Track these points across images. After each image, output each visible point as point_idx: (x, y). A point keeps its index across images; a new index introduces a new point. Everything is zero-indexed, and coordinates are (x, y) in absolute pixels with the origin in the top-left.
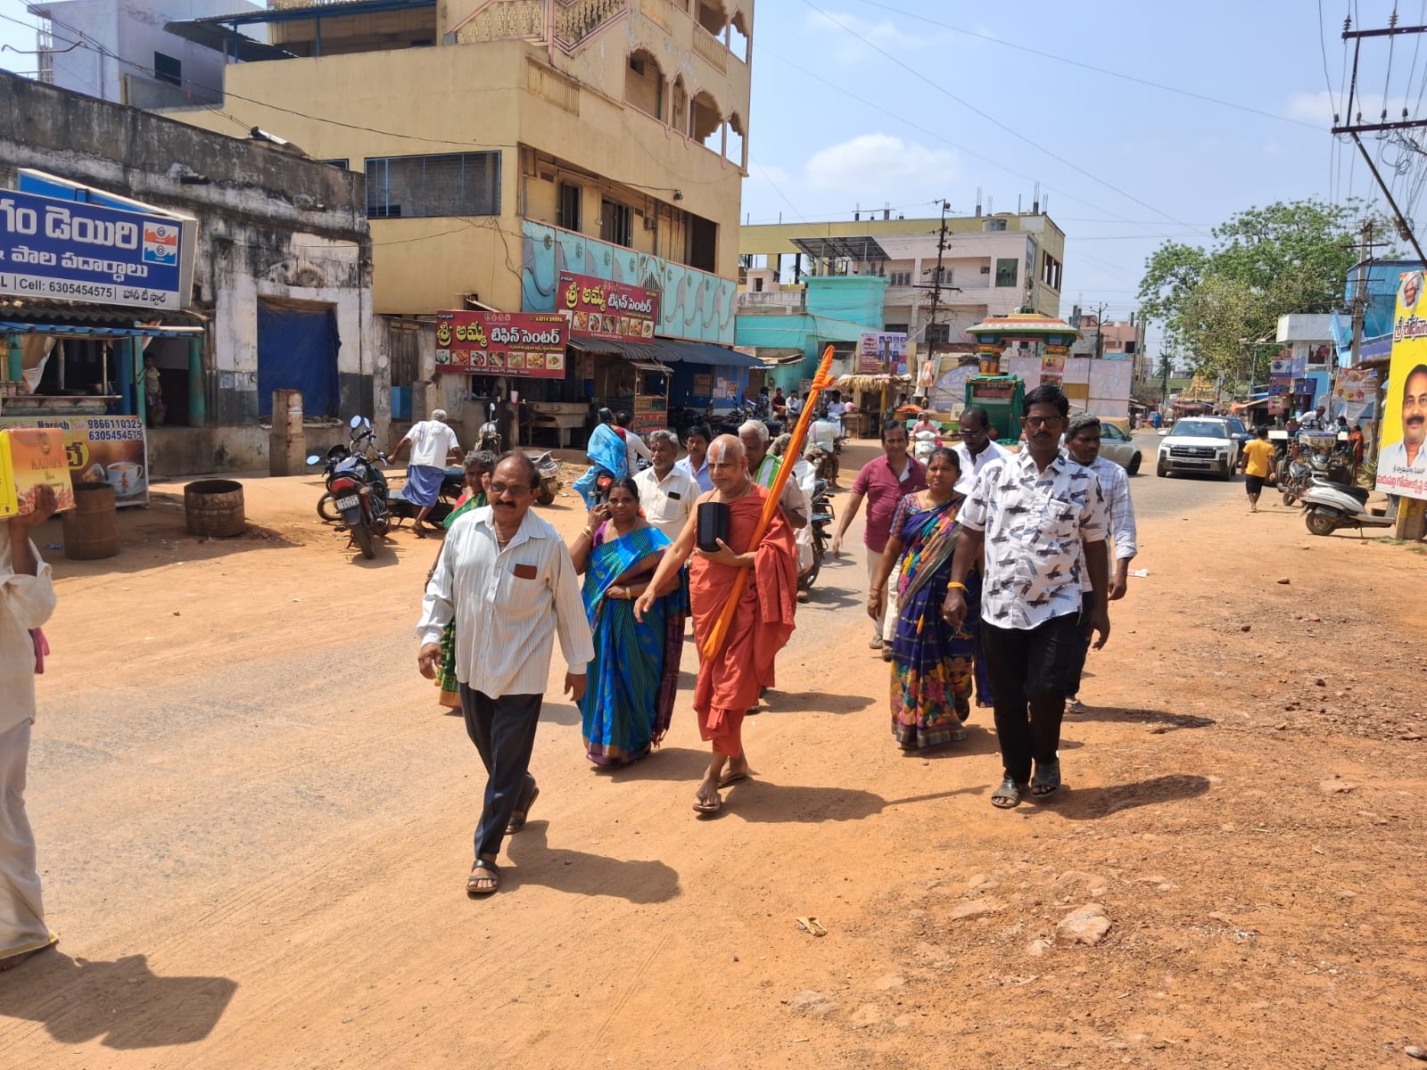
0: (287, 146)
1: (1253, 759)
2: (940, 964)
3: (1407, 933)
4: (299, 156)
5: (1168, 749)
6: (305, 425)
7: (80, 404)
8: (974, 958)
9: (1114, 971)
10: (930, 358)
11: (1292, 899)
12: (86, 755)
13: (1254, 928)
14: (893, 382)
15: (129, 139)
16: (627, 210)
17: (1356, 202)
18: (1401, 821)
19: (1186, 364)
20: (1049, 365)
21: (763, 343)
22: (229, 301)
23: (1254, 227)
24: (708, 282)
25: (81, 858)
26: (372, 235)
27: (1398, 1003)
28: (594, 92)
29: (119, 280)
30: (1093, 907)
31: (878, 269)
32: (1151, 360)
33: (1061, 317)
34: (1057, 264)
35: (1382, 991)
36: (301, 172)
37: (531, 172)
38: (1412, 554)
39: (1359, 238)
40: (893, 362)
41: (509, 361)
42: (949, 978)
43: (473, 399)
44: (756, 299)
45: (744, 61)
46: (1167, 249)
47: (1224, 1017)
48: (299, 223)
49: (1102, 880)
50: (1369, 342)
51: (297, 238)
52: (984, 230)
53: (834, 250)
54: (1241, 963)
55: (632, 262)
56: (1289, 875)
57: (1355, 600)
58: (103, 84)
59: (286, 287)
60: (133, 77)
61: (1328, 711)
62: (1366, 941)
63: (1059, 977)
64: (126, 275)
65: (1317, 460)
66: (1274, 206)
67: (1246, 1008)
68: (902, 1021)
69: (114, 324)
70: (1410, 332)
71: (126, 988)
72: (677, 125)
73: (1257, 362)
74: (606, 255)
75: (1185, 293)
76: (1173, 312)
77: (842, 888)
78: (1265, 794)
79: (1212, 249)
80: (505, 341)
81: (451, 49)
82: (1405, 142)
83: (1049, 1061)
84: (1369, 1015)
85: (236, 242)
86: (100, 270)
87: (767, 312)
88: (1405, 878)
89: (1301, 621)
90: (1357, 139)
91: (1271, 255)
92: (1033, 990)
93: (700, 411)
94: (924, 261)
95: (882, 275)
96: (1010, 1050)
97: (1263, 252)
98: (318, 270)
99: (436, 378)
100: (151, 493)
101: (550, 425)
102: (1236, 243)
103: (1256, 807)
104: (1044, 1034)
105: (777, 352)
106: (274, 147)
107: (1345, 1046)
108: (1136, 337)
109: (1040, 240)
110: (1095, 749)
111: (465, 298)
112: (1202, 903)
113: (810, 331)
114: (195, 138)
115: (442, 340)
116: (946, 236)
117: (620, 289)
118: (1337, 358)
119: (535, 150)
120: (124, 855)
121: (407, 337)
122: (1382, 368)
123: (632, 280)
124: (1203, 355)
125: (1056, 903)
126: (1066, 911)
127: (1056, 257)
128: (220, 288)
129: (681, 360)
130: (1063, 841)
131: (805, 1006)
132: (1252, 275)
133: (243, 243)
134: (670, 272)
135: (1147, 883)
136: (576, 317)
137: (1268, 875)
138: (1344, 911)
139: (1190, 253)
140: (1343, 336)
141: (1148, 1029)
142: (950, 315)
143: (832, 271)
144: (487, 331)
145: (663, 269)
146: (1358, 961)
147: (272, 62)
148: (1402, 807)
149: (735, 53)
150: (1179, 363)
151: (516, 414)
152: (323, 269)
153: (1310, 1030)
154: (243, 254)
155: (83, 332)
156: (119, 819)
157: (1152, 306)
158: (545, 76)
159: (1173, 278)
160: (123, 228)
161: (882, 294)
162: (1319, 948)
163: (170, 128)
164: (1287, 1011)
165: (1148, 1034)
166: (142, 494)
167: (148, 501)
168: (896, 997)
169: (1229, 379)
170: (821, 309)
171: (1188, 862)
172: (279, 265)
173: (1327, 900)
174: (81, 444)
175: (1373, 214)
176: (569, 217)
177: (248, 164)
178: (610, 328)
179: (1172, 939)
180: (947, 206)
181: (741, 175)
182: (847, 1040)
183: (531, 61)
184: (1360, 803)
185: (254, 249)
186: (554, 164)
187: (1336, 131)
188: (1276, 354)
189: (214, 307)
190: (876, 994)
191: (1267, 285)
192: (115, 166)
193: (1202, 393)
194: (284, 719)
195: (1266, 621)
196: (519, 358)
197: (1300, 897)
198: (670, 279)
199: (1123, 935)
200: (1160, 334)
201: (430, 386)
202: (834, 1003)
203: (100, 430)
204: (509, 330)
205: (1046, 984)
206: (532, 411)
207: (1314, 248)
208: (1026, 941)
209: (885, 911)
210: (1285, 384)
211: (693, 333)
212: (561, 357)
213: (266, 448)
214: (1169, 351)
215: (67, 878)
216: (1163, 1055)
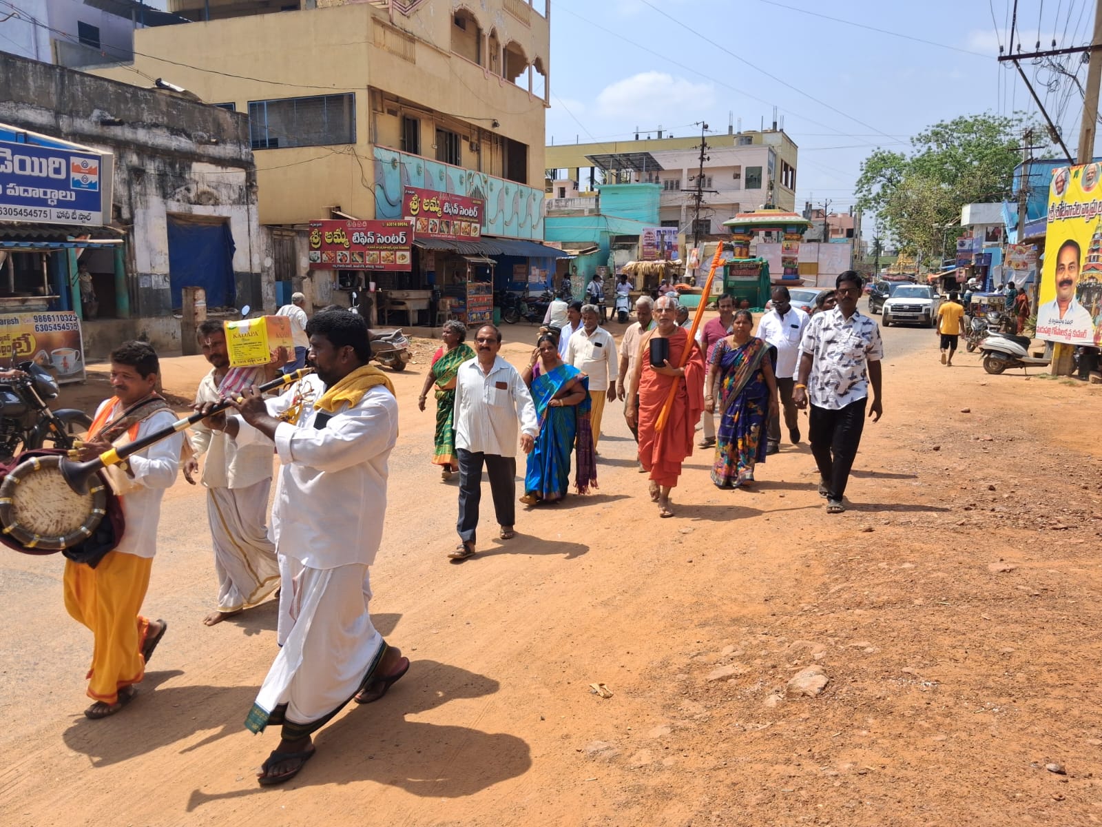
0: (185, 93)
1: (938, 549)
2: (699, 716)
3: (1052, 678)
4: (195, 101)
5: (875, 543)
6: (209, 314)
7: (27, 304)
8: (725, 710)
9: (830, 716)
10: (696, 247)
11: (965, 655)
12: (36, 580)
13: (936, 678)
14: (667, 265)
15: (59, 91)
16: (456, 136)
17: (1021, 114)
18: (1050, 593)
19: (893, 245)
20: (787, 249)
21: (567, 238)
22: (144, 219)
23: (943, 136)
24: (521, 192)
25: (32, 661)
26: (256, 162)
27: (1043, 732)
28: (427, 44)
29: (52, 204)
30: (814, 668)
31: (654, 177)
32: (866, 242)
33: (796, 211)
34: (792, 170)
35: (1032, 723)
36: (197, 114)
37: (380, 109)
38: (1063, 387)
39: (1022, 143)
40: (667, 250)
41: (367, 258)
42: (705, 727)
43: (340, 289)
44: (560, 204)
45: (544, 16)
46: (876, 155)
47: (912, 748)
48: (197, 154)
49: (822, 646)
50: (1031, 224)
51: (196, 166)
52: (735, 144)
53: (620, 164)
54: (926, 706)
55: (461, 177)
56: (964, 636)
57: (1019, 423)
58: (37, 47)
59: (189, 205)
60: (61, 41)
61: (997, 510)
62: (1021, 686)
63: (789, 722)
64: (58, 200)
65: (991, 316)
66: (958, 120)
67: (929, 741)
68: (669, 761)
69: (51, 239)
70: (1061, 215)
71: (66, 761)
72: (494, 68)
73: (947, 242)
74: (441, 172)
75: (891, 189)
76: (882, 204)
77: (625, 660)
78: (947, 575)
79: (911, 155)
80: (364, 242)
81: (313, 12)
82: (1054, 66)
83: (779, 787)
84: (1021, 742)
85: (147, 171)
86: (37, 196)
87: (570, 214)
88: (1052, 636)
89: (979, 441)
90: (1018, 65)
91: (956, 158)
92: (768, 733)
93: (519, 293)
94: (689, 170)
95: (657, 182)
96: (750, 780)
97: (950, 156)
98: (214, 192)
99: (310, 274)
100: (87, 372)
101: (402, 308)
102: (930, 148)
103: (940, 586)
104: (776, 767)
105: (577, 245)
106: (174, 94)
107: (1003, 767)
108: (855, 225)
109: (778, 151)
110: (819, 546)
111: (330, 209)
112: (897, 661)
113: (603, 227)
114: (110, 88)
115: (314, 244)
116: (706, 150)
117: (452, 199)
118: (1007, 237)
119: (381, 91)
120: (65, 657)
121: (286, 241)
122: (1040, 243)
123: (461, 191)
124: (906, 237)
125: (788, 666)
126: (795, 672)
127: (791, 164)
128: (136, 208)
129: (503, 254)
130: (794, 617)
131: (595, 753)
132: (941, 174)
133: (153, 172)
134: (491, 184)
135: (856, 647)
136: (418, 222)
137: (947, 638)
138: (1005, 663)
139: (894, 158)
140: (1011, 219)
141: (854, 760)
142: (710, 212)
143: (619, 181)
144: (349, 235)
145: (486, 182)
146: (1015, 702)
147: (171, 26)
148: (1050, 582)
149: (537, 10)
150: (888, 244)
151: (374, 300)
152: (218, 191)
153: (978, 756)
154: (153, 180)
155: (25, 247)
156: (62, 629)
157: (865, 200)
158: (388, 33)
159: (882, 178)
160: (54, 163)
161: (658, 198)
162: (985, 693)
163: (90, 81)
164: (960, 742)
165: (855, 763)
166: (81, 373)
167: (85, 378)
168: (664, 743)
169: (926, 255)
170: (611, 210)
171: (887, 630)
172: (183, 188)
173: (992, 655)
174: (29, 335)
175: (1033, 124)
176: (410, 143)
177: (154, 107)
178: (445, 229)
179: (873, 689)
180: (705, 127)
181: (545, 106)
182: (627, 778)
183: (375, 20)
184: (1019, 580)
185: (162, 176)
186: (397, 102)
187: (1001, 59)
188: (961, 235)
189: (133, 223)
190: (649, 741)
191: (953, 182)
192: (48, 113)
193: (906, 267)
194: (194, 545)
195: (952, 442)
196: (375, 256)
197: (972, 654)
198: (491, 190)
199: (837, 689)
200: (873, 221)
201: (305, 280)
202: (617, 750)
203: (43, 323)
204: (366, 234)
205: (779, 728)
206: (387, 297)
207: (988, 151)
208: (764, 696)
209: (658, 677)
210: (967, 258)
211: (511, 232)
212: (408, 254)
213: (179, 334)
214: (880, 235)
215: (21, 676)
216: (865, 779)
